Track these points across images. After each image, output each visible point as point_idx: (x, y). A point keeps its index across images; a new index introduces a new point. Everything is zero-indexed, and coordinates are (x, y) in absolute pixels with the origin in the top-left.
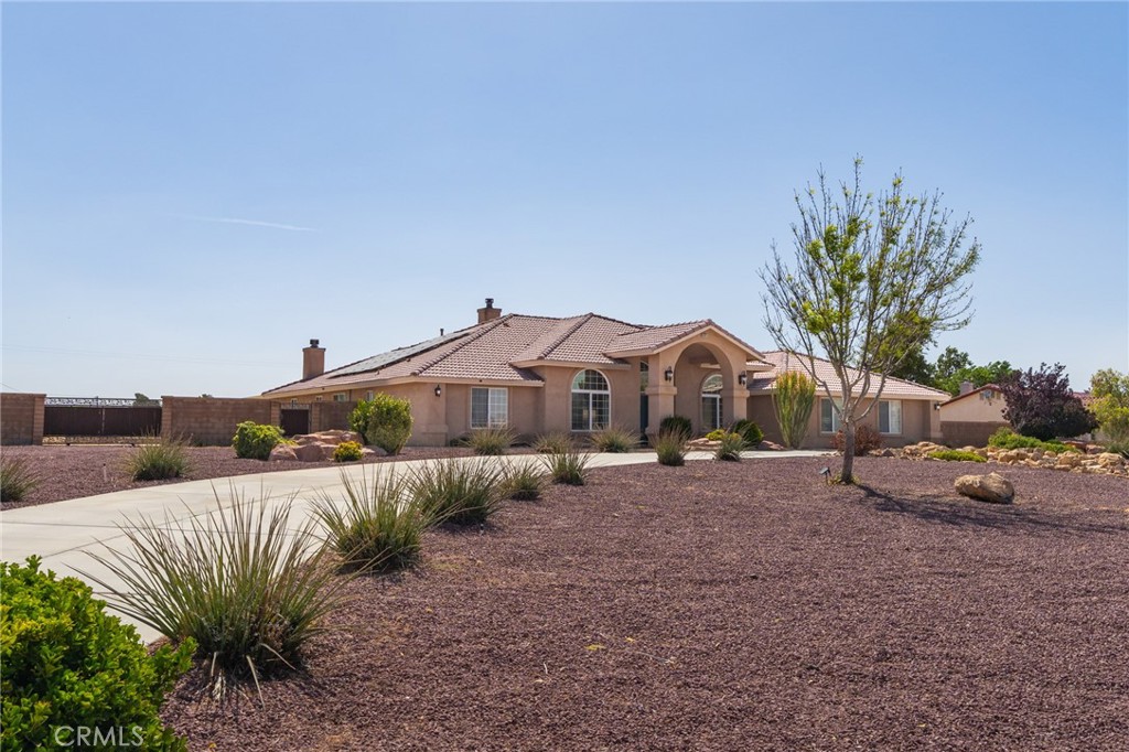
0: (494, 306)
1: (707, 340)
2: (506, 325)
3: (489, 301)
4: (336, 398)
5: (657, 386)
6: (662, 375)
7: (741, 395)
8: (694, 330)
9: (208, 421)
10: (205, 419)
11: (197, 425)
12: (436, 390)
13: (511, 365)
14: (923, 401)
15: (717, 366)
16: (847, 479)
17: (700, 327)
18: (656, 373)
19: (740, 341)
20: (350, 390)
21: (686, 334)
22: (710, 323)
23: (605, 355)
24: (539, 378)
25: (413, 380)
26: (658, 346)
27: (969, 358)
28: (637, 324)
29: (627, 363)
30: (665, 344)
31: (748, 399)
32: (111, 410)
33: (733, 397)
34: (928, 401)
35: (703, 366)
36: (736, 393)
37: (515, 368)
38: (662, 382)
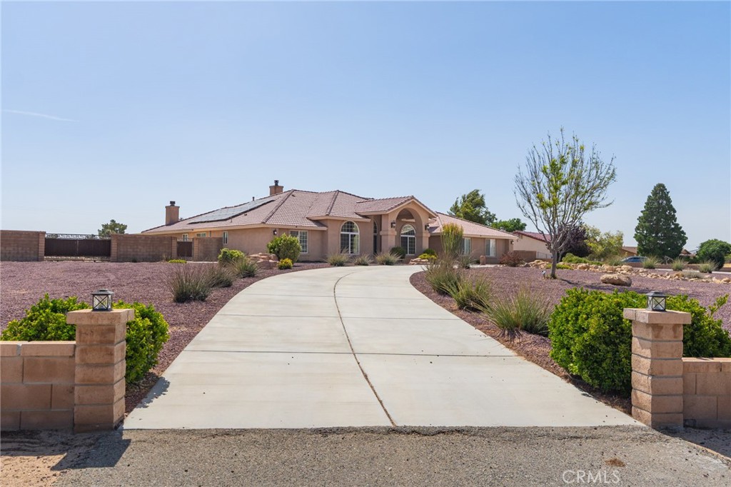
0: (279, 184)
1: (411, 207)
2: (293, 196)
3: (276, 182)
4: (198, 235)
5: (388, 230)
6: (390, 225)
7: (426, 235)
8: (406, 201)
9: (137, 248)
10: (135, 247)
11: (131, 250)
12: (274, 231)
13: (308, 218)
14: (506, 240)
15: (413, 221)
16: (554, 277)
17: (409, 200)
18: (386, 224)
19: (427, 208)
20: (210, 231)
21: (402, 203)
22: (413, 197)
23: (356, 213)
24: (325, 226)
25: (262, 226)
26: (389, 210)
27: (496, 217)
28: (365, 197)
29: (368, 218)
30: (392, 208)
31: (429, 238)
32: (81, 241)
33: (422, 237)
34: (508, 240)
35: (403, 220)
36: (424, 235)
37: (311, 220)
38: (390, 228)
